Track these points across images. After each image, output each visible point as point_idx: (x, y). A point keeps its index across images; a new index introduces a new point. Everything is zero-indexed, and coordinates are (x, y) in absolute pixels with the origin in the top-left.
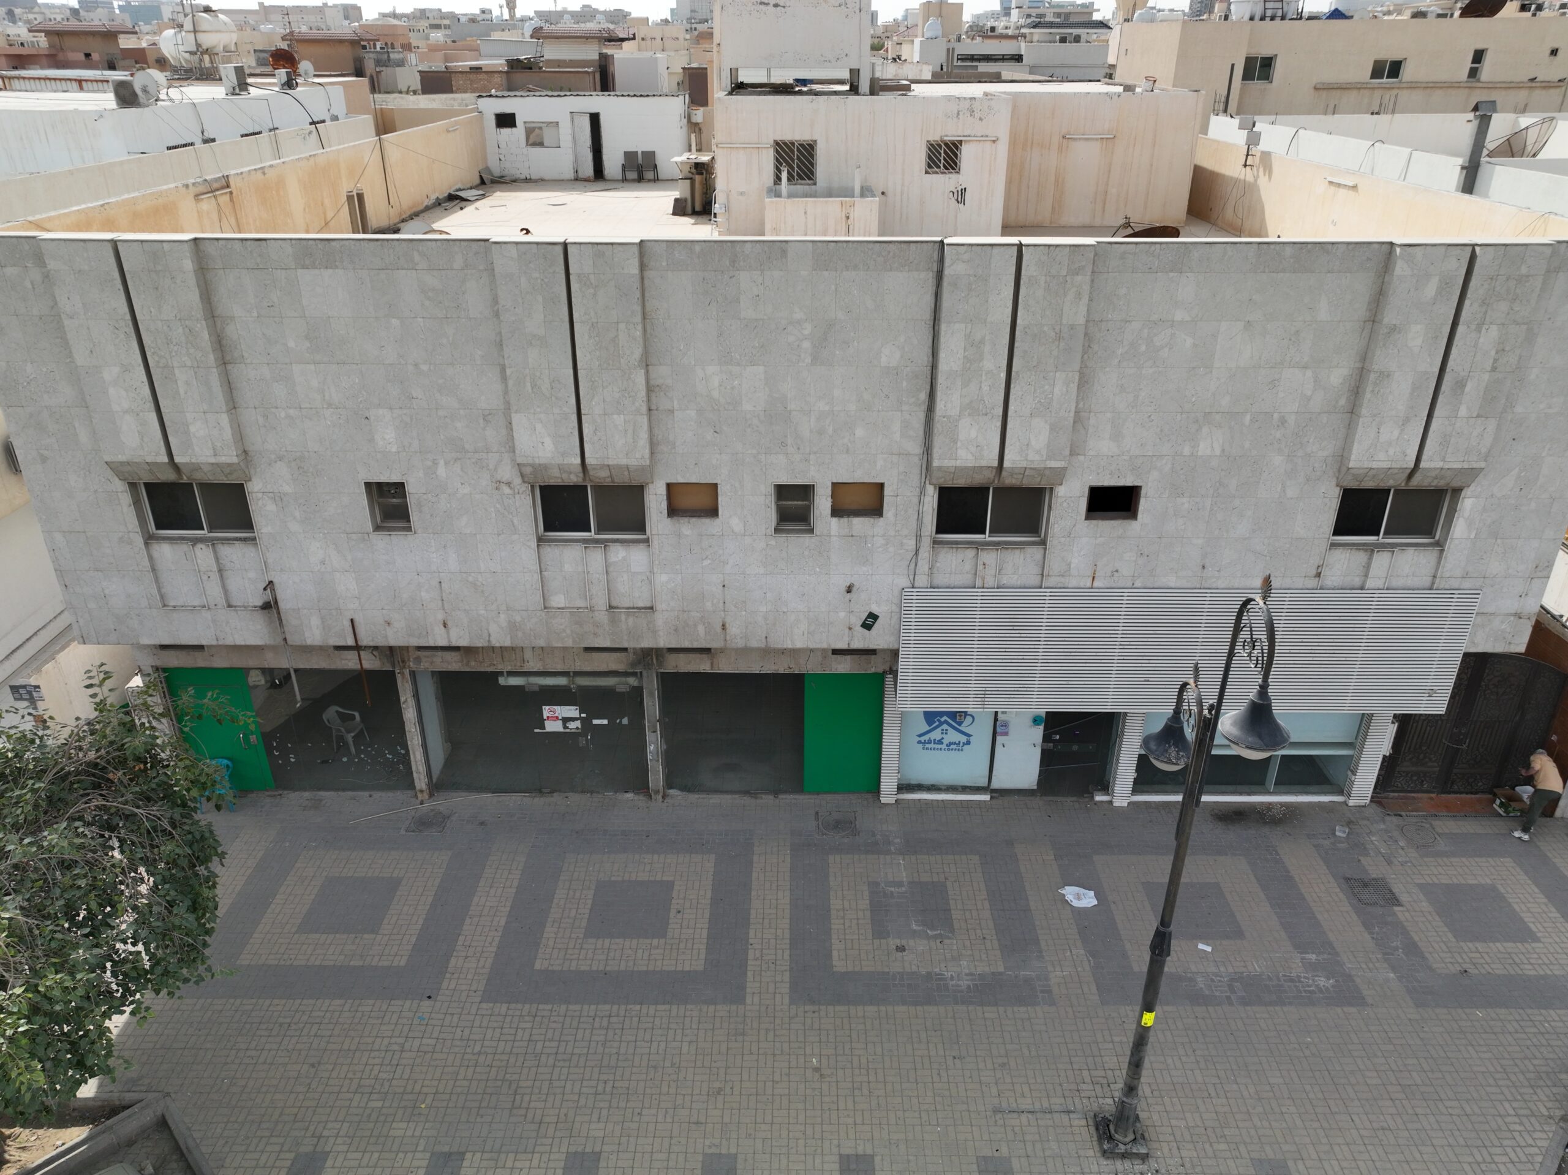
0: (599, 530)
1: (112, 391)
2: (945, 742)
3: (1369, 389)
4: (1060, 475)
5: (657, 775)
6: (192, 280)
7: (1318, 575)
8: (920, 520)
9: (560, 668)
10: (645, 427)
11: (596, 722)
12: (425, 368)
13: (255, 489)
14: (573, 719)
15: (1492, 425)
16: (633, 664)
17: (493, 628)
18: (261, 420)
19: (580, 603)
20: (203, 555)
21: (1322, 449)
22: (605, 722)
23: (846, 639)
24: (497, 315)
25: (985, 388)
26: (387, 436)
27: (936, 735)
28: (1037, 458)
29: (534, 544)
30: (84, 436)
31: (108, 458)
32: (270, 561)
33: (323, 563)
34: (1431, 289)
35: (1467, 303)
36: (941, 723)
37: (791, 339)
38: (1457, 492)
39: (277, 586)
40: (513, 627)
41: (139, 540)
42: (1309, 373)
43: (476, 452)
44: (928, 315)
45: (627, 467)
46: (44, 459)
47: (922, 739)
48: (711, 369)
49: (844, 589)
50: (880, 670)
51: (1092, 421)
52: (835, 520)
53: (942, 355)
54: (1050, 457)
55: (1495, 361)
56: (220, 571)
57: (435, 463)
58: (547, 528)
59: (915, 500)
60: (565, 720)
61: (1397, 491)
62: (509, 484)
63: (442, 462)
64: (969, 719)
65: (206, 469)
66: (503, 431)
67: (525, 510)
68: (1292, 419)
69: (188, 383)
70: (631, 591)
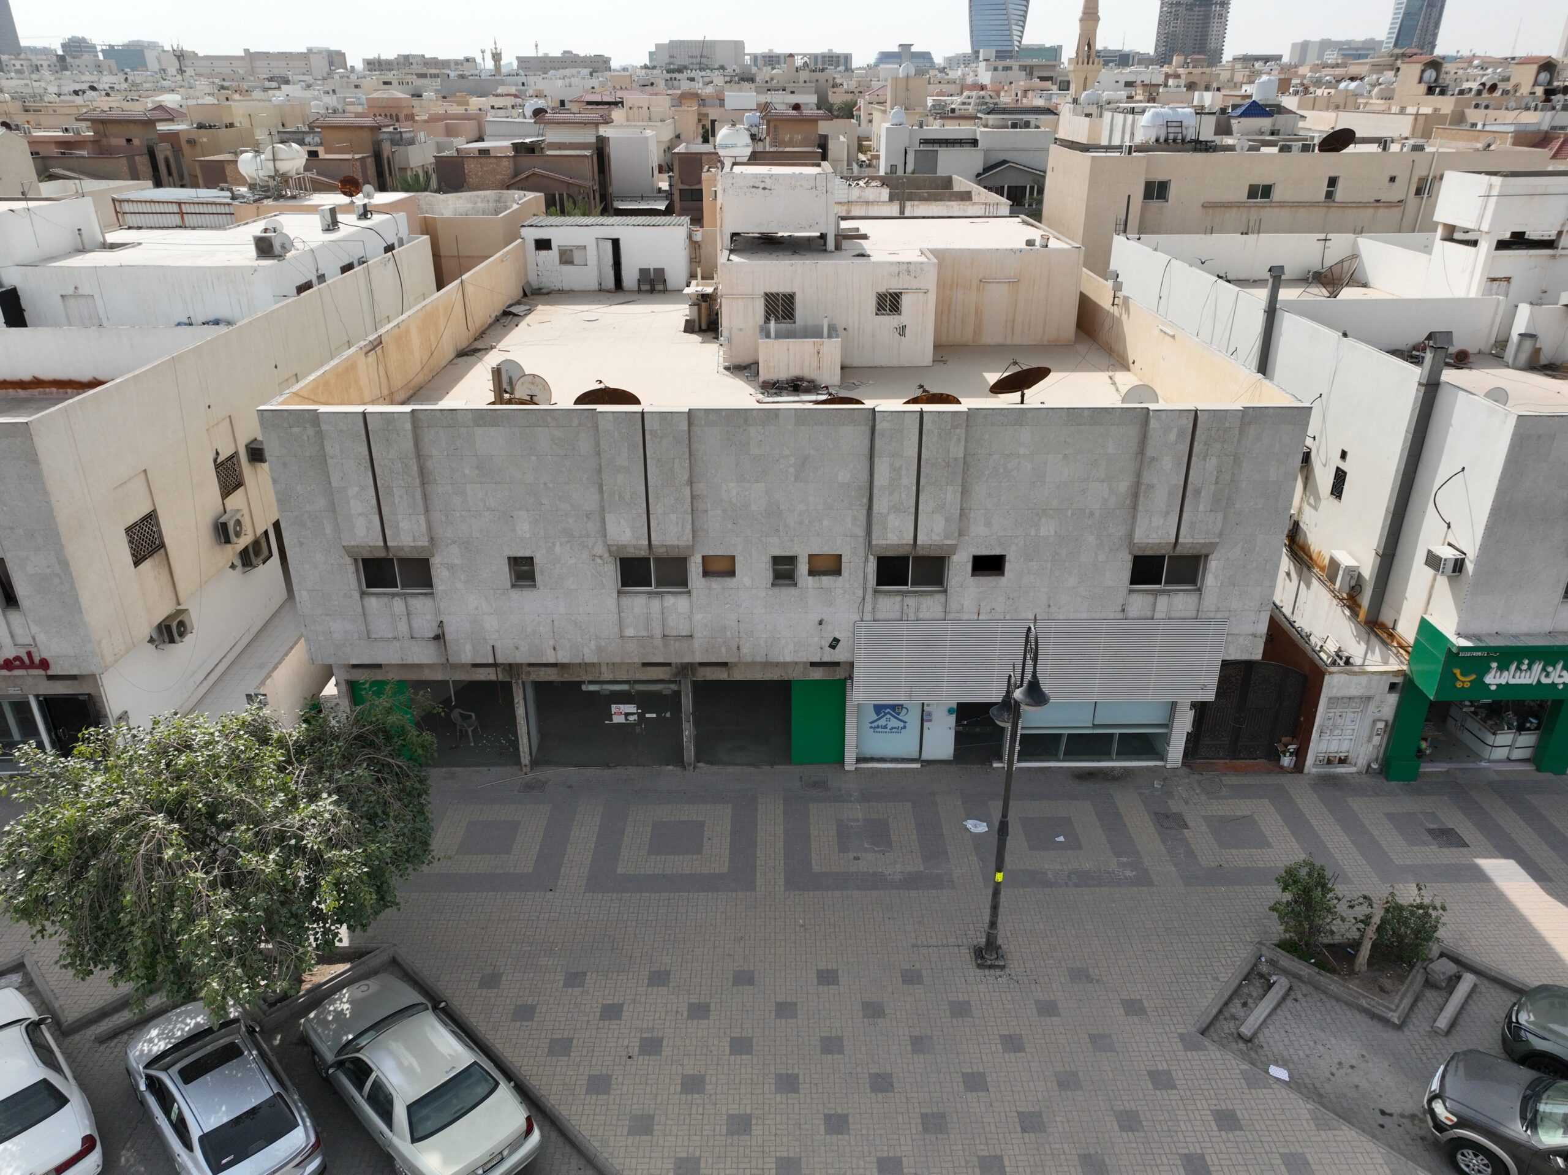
0: (658, 585)
1: (352, 502)
2: (889, 727)
3: (1142, 495)
4: (953, 549)
5: (689, 753)
6: (410, 435)
7: (1123, 610)
8: (865, 578)
9: (625, 678)
10: (690, 522)
11: (648, 715)
12: (551, 486)
13: (436, 562)
14: (633, 714)
15: (1220, 516)
16: (675, 675)
17: (586, 651)
18: (443, 518)
19: (644, 634)
20: (398, 605)
21: (1118, 531)
22: (654, 715)
23: (819, 655)
24: (598, 453)
25: (904, 496)
26: (524, 527)
27: (882, 722)
28: (938, 538)
29: (615, 595)
30: (329, 530)
31: (345, 544)
32: (442, 608)
33: (477, 609)
34: (1173, 436)
35: (1196, 444)
36: (886, 714)
37: (782, 466)
38: (1207, 556)
39: (445, 624)
40: (599, 649)
41: (357, 595)
42: (1105, 485)
43: (580, 537)
44: (867, 452)
45: (678, 546)
46: (301, 544)
47: (873, 725)
48: (731, 485)
49: (817, 622)
50: (843, 677)
51: (972, 515)
52: (810, 578)
53: (876, 476)
54: (946, 538)
55: (1217, 478)
56: (408, 614)
57: (554, 544)
58: (623, 585)
59: (862, 565)
60: (627, 715)
61: (1170, 557)
62: (601, 557)
63: (558, 544)
64: (904, 711)
65: (406, 549)
66: (599, 524)
67: (611, 573)
68: (1097, 513)
69: (401, 497)
70: (678, 625)
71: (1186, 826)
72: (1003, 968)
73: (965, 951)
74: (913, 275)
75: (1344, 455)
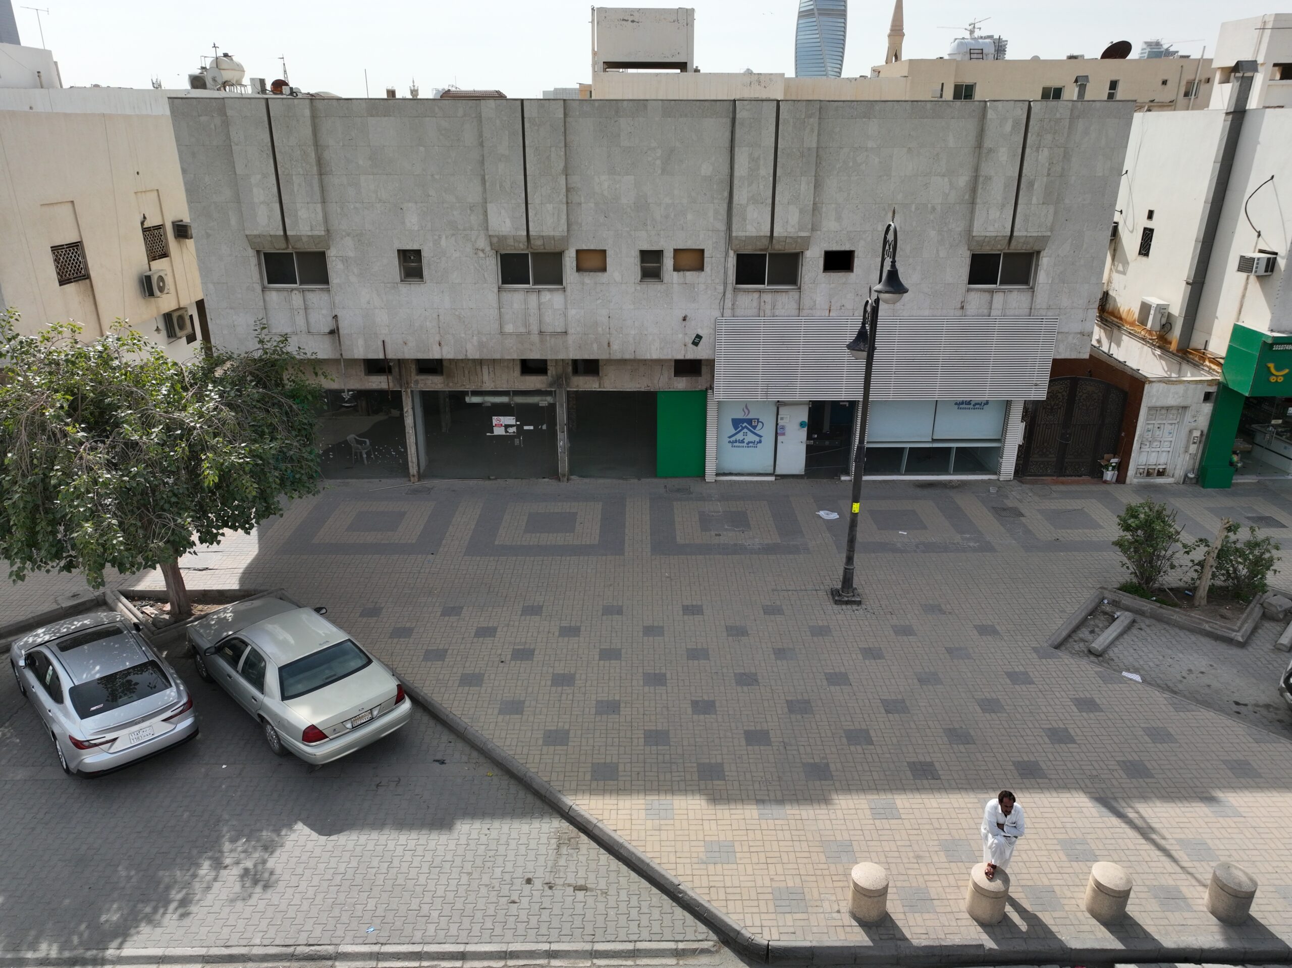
0: (535, 283)
1: (255, 190)
2: (746, 441)
3: (980, 186)
4: (806, 241)
5: (564, 464)
6: (308, 122)
7: (962, 308)
8: (726, 273)
9: (504, 388)
10: (565, 213)
11: (526, 428)
12: (437, 177)
13: (332, 255)
14: (512, 426)
15: (1051, 209)
16: (551, 385)
17: (469, 347)
18: (339, 210)
19: (522, 330)
20: (297, 299)
21: (957, 226)
22: (532, 428)
23: (683, 352)
24: (481, 144)
25: (761, 187)
26: (412, 220)
27: (740, 436)
28: (793, 230)
29: (496, 290)
30: (233, 221)
31: (248, 233)
32: (337, 302)
33: (368, 303)
34: (1008, 127)
35: (1029, 135)
36: (743, 428)
37: (650, 159)
38: (1038, 253)
39: (339, 318)
40: (481, 345)
41: (258, 288)
42: (946, 179)
43: (464, 230)
44: (727, 144)
45: (554, 237)
46: (208, 236)
47: (732, 439)
48: (603, 177)
49: (681, 318)
50: (704, 388)
51: (824, 210)
52: (675, 273)
53: (736, 166)
54: (800, 230)
55: (1049, 169)
56: (306, 309)
57: (440, 237)
58: (503, 283)
59: (723, 260)
60: (507, 427)
61: (1005, 254)
62: (483, 251)
63: (444, 237)
64: (760, 425)
65: (305, 239)
66: (481, 217)
67: (492, 267)
68: (939, 208)
69: (300, 185)
70: (554, 323)
71: (1022, 515)
72: (859, 603)
73: (822, 594)
74: (763, 85)
75: (1151, 215)
